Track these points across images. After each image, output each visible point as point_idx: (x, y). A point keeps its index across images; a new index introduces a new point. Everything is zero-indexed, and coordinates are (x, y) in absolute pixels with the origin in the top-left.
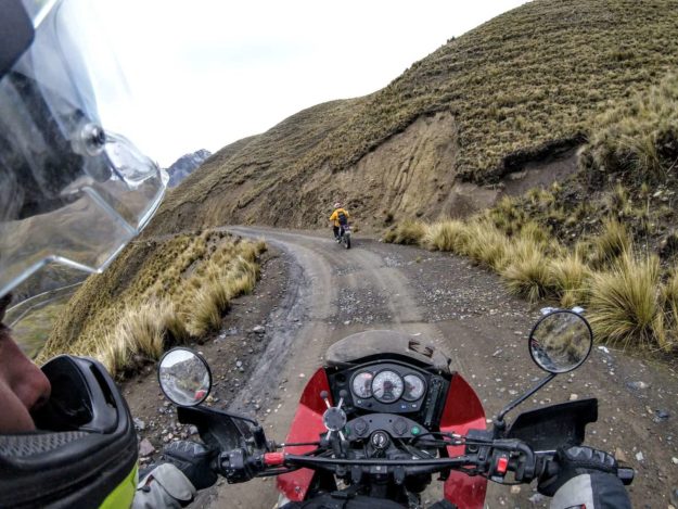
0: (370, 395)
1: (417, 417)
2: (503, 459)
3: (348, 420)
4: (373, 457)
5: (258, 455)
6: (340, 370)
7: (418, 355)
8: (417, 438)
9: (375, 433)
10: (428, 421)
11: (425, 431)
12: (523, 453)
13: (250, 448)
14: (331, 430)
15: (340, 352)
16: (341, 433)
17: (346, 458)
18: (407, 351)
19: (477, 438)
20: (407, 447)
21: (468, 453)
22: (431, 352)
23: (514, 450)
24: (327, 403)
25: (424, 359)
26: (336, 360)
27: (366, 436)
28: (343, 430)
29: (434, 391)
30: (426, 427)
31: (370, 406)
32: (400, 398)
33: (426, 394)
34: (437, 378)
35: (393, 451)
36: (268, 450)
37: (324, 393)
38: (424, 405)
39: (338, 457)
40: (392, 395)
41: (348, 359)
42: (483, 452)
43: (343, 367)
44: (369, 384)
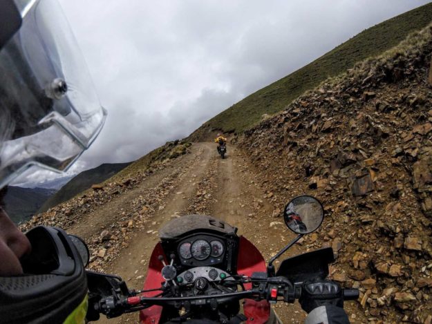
0: (191, 256)
1: (222, 266)
4: (197, 294)
6: (170, 242)
7: (217, 228)
8: (224, 280)
9: (197, 279)
10: (229, 268)
11: (228, 275)
14: (167, 280)
15: (168, 232)
16: (174, 282)
18: (209, 226)
22: (223, 225)
24: (164, 263)
25: (220, 230)
26: (166, 237)
28: (176, 279)
29: (230, 248)
30: (228, 272)
31: (192, 263)
32: (210, 256)
33: (225, 252)
34: (231, 241)
35: (210, 290)
37: (161, 257)
38: (225, 258)
39: (175, 296)
40: (206, 254)
41: (175, 235)
43: (171, 240)
44: (190, 249)
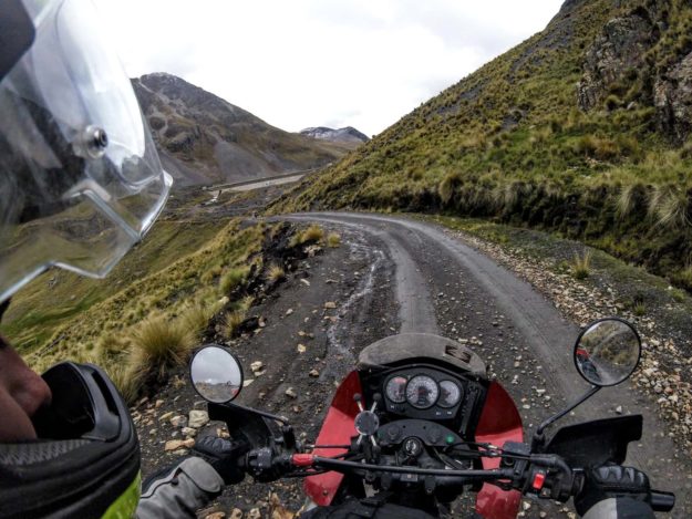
0: (403, 400)
1: (451, 425)
2: (540, 474)
3: (380, 425)
4: (404, 463)
5: (286, 456)
6: (373, 373)
7: (456, 360)
8: (451, 447)
9: (407, 439)
10: (463, 429)
11: (460, 440)
12: (561, 470)
13: (279, 448)
14: (363, 434)
15: (374, 355)
16: (372, 438)
17: (376, 463)
18: (444, 356)
19: (514, 451)
20: (441, 456)
21: (502, 465)
22: (469, 357)
23: (552, 466)
24: (360, 405)
25: (461, 364)
26: (370, 362)
27: (399, 442)
28: (375, 435)
29: (471, 397)
30: (461, 435)
31: (404, 411)
32: (435, 404)
33: (463, 401)
34: (475, 385)
35: (426, 459)
36: (297, 451)
37: (357, 395)
38: (459, 412)
39: (368, 462)
40: (427, 401)
41: (383, 362)
42: (519, 467)
43: (376, 370)
44: (404, 388)
